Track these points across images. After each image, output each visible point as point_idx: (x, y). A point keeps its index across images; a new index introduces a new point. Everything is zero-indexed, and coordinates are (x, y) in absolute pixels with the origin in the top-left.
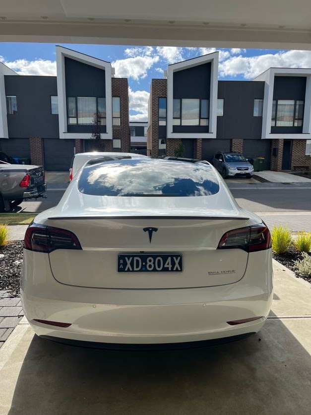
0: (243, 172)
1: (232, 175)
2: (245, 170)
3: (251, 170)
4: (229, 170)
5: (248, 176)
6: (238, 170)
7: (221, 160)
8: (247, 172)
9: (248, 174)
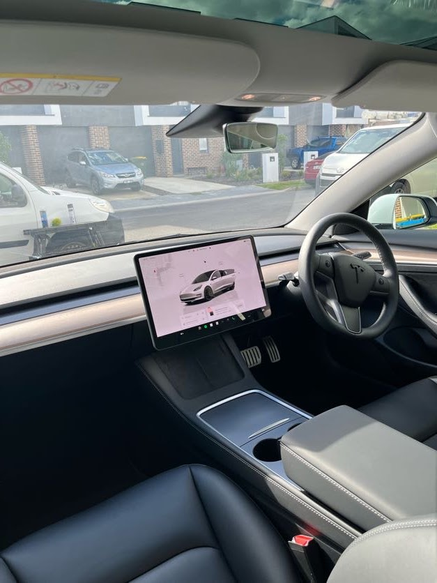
0: (129, 180)
1: (110, 186)
2: (131, 176)
3: (139, 176)
4: (104, 179)
5: (135, 187)
6: (120, 177)
7: (84, 163)
8: (133, 179)
9: (137, 183)
